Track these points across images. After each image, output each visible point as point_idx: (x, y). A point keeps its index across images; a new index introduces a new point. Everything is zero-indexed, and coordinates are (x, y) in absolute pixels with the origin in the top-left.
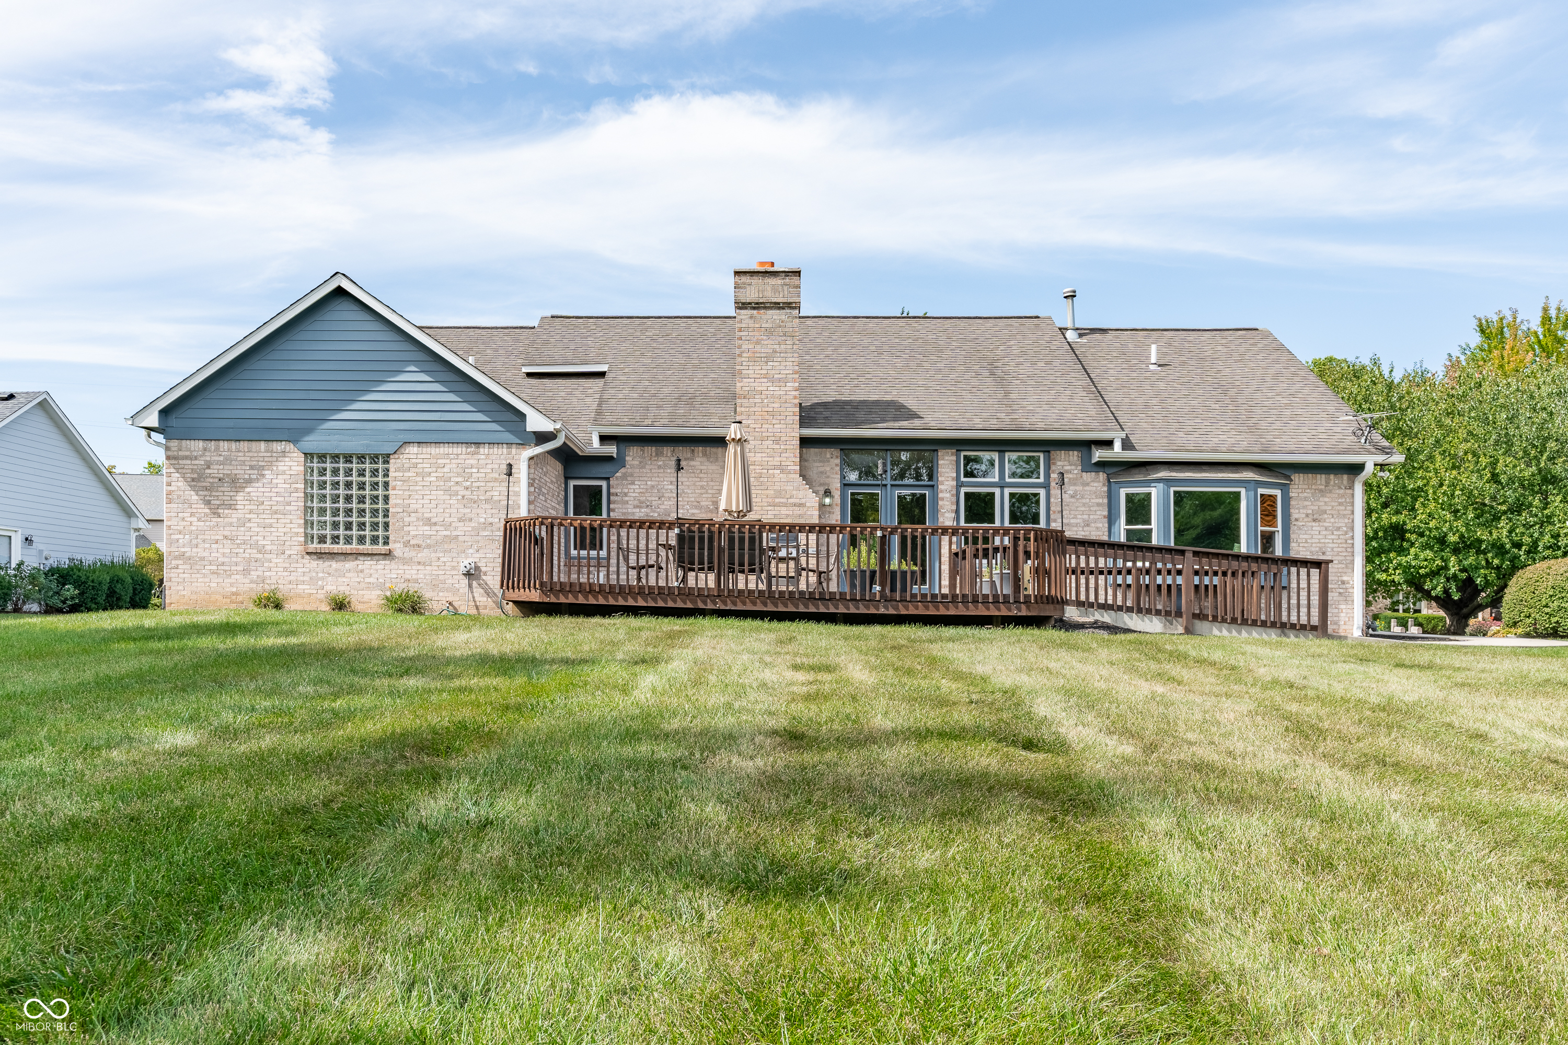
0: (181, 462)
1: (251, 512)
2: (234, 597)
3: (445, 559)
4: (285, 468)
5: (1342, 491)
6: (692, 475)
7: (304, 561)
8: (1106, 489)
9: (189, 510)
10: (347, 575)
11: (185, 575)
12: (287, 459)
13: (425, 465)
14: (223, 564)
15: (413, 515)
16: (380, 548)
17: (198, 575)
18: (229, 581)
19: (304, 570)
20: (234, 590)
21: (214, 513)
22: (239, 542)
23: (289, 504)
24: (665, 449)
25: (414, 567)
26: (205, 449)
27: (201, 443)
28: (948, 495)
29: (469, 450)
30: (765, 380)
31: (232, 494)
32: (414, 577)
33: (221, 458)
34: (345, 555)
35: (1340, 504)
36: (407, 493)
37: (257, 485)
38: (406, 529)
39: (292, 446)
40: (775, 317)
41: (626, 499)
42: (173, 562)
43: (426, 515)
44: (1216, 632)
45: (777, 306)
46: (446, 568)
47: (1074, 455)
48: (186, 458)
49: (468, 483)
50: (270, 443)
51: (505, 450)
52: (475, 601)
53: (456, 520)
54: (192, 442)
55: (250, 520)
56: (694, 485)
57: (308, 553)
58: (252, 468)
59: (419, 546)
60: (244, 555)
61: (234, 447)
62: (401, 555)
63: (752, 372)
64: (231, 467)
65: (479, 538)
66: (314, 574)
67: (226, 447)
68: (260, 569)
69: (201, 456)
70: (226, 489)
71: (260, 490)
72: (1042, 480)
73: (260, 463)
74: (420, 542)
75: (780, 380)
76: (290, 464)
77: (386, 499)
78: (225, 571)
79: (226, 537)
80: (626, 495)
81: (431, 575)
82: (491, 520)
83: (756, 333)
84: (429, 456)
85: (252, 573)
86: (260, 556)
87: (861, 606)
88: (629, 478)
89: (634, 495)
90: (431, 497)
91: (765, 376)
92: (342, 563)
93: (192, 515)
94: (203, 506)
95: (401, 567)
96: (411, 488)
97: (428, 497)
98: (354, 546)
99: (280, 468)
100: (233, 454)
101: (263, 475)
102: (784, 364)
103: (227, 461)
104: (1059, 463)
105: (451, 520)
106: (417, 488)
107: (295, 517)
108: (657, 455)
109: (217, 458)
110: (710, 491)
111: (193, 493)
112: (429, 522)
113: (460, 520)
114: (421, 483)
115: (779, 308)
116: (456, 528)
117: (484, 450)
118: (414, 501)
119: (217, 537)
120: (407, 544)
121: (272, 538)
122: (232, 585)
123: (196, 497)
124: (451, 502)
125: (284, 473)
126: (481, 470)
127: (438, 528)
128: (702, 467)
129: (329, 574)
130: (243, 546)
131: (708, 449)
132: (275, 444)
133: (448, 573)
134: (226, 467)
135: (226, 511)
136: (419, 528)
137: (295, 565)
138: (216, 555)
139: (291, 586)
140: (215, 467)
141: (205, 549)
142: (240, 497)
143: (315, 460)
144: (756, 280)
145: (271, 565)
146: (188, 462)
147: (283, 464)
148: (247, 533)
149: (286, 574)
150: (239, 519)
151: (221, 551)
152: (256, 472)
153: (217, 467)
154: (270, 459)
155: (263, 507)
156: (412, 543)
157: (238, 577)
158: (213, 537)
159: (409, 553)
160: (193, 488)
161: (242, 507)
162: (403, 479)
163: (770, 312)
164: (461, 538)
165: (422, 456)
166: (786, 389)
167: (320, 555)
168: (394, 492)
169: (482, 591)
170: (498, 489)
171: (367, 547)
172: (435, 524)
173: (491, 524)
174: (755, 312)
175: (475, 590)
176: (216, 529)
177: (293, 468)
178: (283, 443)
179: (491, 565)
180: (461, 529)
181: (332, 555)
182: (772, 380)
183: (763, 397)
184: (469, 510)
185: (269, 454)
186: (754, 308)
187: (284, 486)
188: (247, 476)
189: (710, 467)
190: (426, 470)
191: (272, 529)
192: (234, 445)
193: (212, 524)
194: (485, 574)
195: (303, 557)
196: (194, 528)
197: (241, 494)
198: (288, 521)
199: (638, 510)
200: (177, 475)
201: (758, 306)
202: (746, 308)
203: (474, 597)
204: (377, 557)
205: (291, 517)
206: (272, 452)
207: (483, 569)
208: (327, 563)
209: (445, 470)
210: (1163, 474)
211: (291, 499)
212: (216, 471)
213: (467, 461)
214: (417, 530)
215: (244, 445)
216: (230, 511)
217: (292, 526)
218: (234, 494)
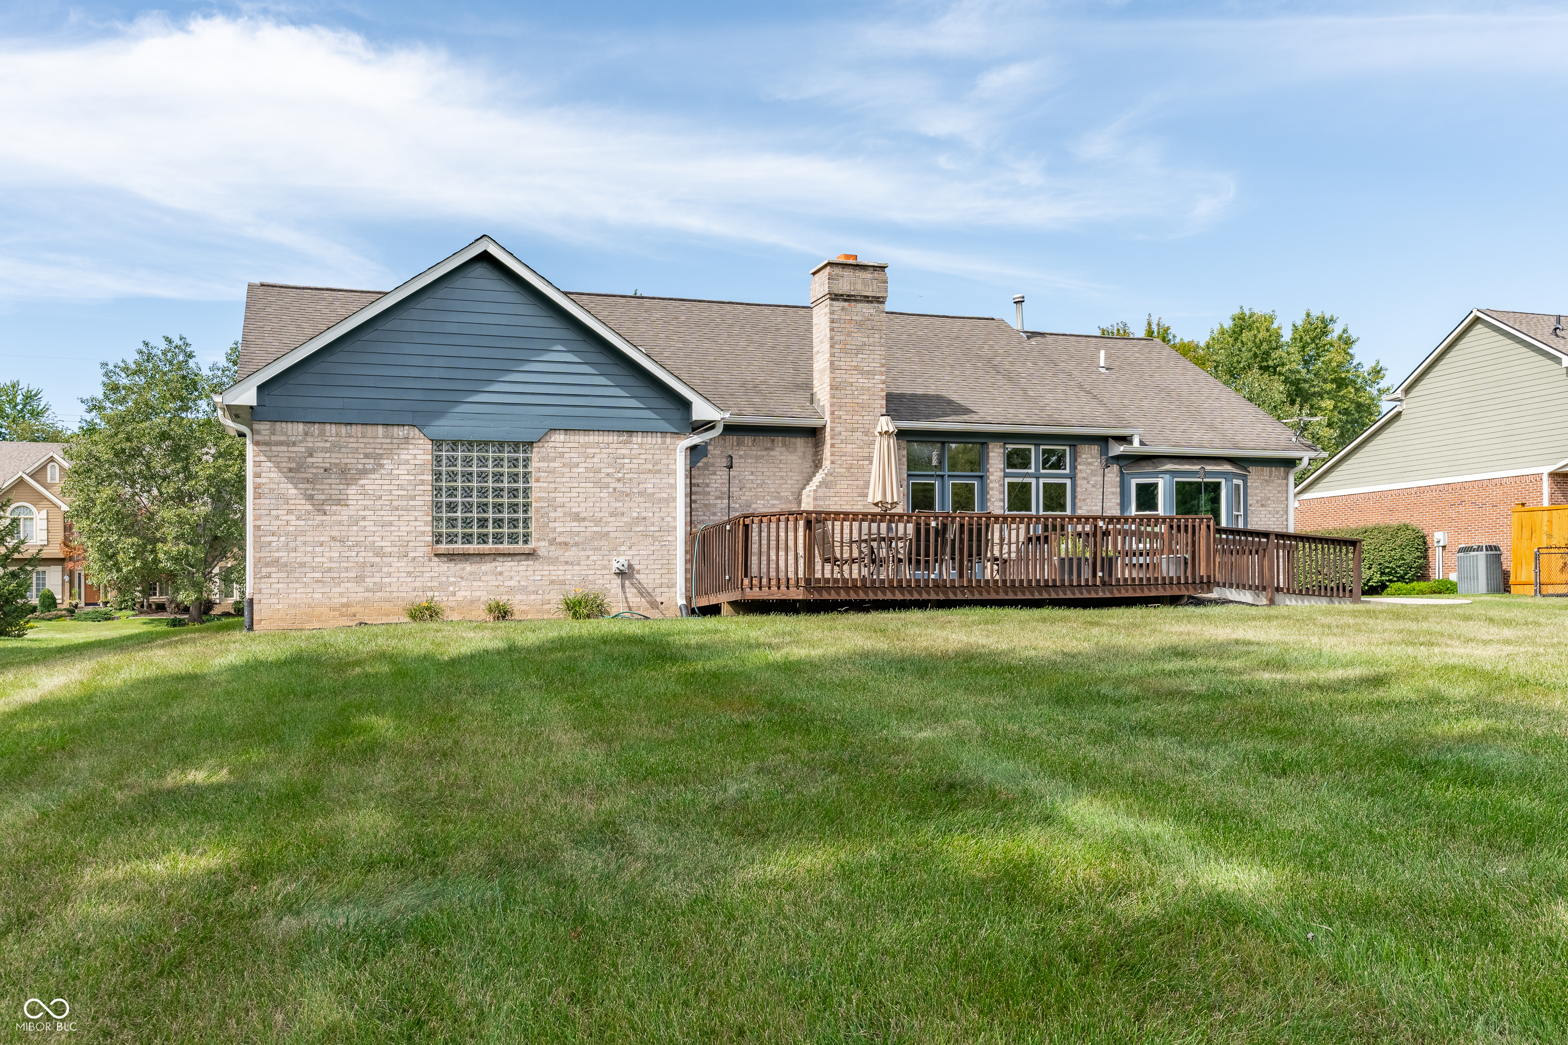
0: (274, 448)
1: (365, 508)
2: (344, 609)
3: (595, 558)
4: (409, 457)
5: (1280, 481)
6: (772, 465)
7: (432, 564)
8: (1118, 479)
9: (285, 507)
10: (483, 578)
11: (280, 586)
12: (411, 447)
13: (572, 455)
14: (330, 570)
15: (559, 510)
16: (520, 547)
17: (297, 585)
18: (338, 590)
19: (432, 574)
20: (345, 600)
21: (318, 510)
22: (350, 543)
23: (413, 498)
24: (746, 438)
25: (561, 568)
26: (306, 434)
27: (301, 427)
28: (997, 485)
29: (621, 439)
30: (855, 372)
31: (341, 487)
32: (561, 578)
33: (328, 445)
34: (481, 555)
35: (1279, 492)
36: (552, 485)
37: (373, 476)
38: (551, 525)
39: (417, 431)
40: (864, 310)
41: (708, 489)
42: (264, 570)
43: (574, 510)
44: (1288, 602)
45: (867, 299)
46: (597, 567)
47: (1095, 449)
48: (281, 443)
49: (620, 475)
50: (390, 428)
51: (659, 440)
52: (627, 602)
53: (607, 514)
54: (290, 425)
55: (364, 518)
56: (774, 475)
57: (436, 555)
58: (367, 456)
59: (566, 544)
60: (356, 559)
61: (343, 431)
62: (546, 554)
63: (843, 363)
64: (340, 456)
65: (632, 534)
66: (444, 579)
67: (334, 431)
68: (378, 575)
69: (301, 442)
70: (334, 481)
71: (376, 482)
72: (1067, 471)
73: (377, 451)
74: (568, 540)
75: (868, 372)
76: (415, 452)
77: (526, 491)
78: (333, 578)
79: (333, 539)
80: (707, 485)
81: (580, 575)
82: (644, 514)
83: (847, 326)
84: (577, 445)
85: (367, 580)
86: (378, 560)
87: (1084, 591)
88: (711, 469)
89: (715, 485)
90: (579, 490)
91: (856, 368)
92: (478, 566)
93: (289, 512)
94: (303, 502)
95: (546, 568)
96: (558, 480)
97: (576, 490)
98: (490, 546)
99: (402, 457)
100: (342, 440)
101: (382, 466)
102: (872, 357)
103: (336, 447)
104: (1084, 456)
105: (602, 514)
106: (564, 480)
107: (421, 513)
108: (738, 444)
109: (322, 445)
110: (789, 482)
111: (290, 486)
112: (577, 518)
113: (612, 514)
114: (568, 475)
115: (868, 302)
116: (607, 523)
117: (637, 439)
118: (561, 495)
119: (322, 539)
120: (552, 542)
121: (392, 538)
122: (341, 595)
123: (295, 491)
124: (602, 495)
125: (407, 462)
126: (634, 461)
127: (587, 524)
128: (782, 458)
129: (462, 578)
130: (356, 549)
131: (787, 439)
132: (395, 429)
133: (598, 572)
134: (334, 455)
135: (334, 508)
136: (567, 524)
137: (421, 569)
138: (321, 560)
139: (415, 594)
140: (320, 455)
141: (306, 553)
142: (352, 491)
143: (444, 447)
144: (847, 273)
145: (391, 570)
146: (285, 448)
147: (406, 452)
148: (361, 533)
149: (410, 579)
150: (350, 517)
151: (327, 554)
152: (372, 461)
153: (323, 455)
154: (390, 446)
155: (381, 502)
156: (558, 540)
157: (349, 585)
158: (316, 539)
159: (555, 552)
160: (290, 480)
161: (354, 503)
162: (548, 470)
163: (860, 305)
164: (612, 535)
165: (570, 445)
166: (874, 381)
167: (451, 557)
168: (538, 484)
169: (635, 591)
170: (652, 481)
171: (505, 547)
172: (584, 519)
173: (645, 518)
174: (846, 304)
175: (627, 590)
176: (320, 528)
177: (419, 457)
178: (406, 428)
179: (645, 562)
180: (612, 525)
181: (466, 556)
182: (862, 373)
183: (854, 388)
184: (621, 504)
185: (388, 441)
186: (845, 300)
187: (408, 477)
188: (360, 466)
189: (789, 458)
190: (574, 460)
191: (393, 528)
192: (343, 430)
193: (315, 523)
194: (638, 572)
195: (430, 560)
196: (291, 528)
197: (354, 487)
198: (413, 518)
199: (719, 501)
200: (269, 464)
201: (848, 298)
202: (838, 300)
203: (626, 598)
204: (518, 558)
205: (416, 513)
206: (392, 437)
207: (637, 567)
208: (459, 566)
209: (595, 460)
210: (1169, 466)
211: (416, 493)
212: (321, 460)
213: (619, 451)
214: (562, 527)
215: (357, 430)
216: (339, 508)
217: (417, 523)
218: (345, 487)
